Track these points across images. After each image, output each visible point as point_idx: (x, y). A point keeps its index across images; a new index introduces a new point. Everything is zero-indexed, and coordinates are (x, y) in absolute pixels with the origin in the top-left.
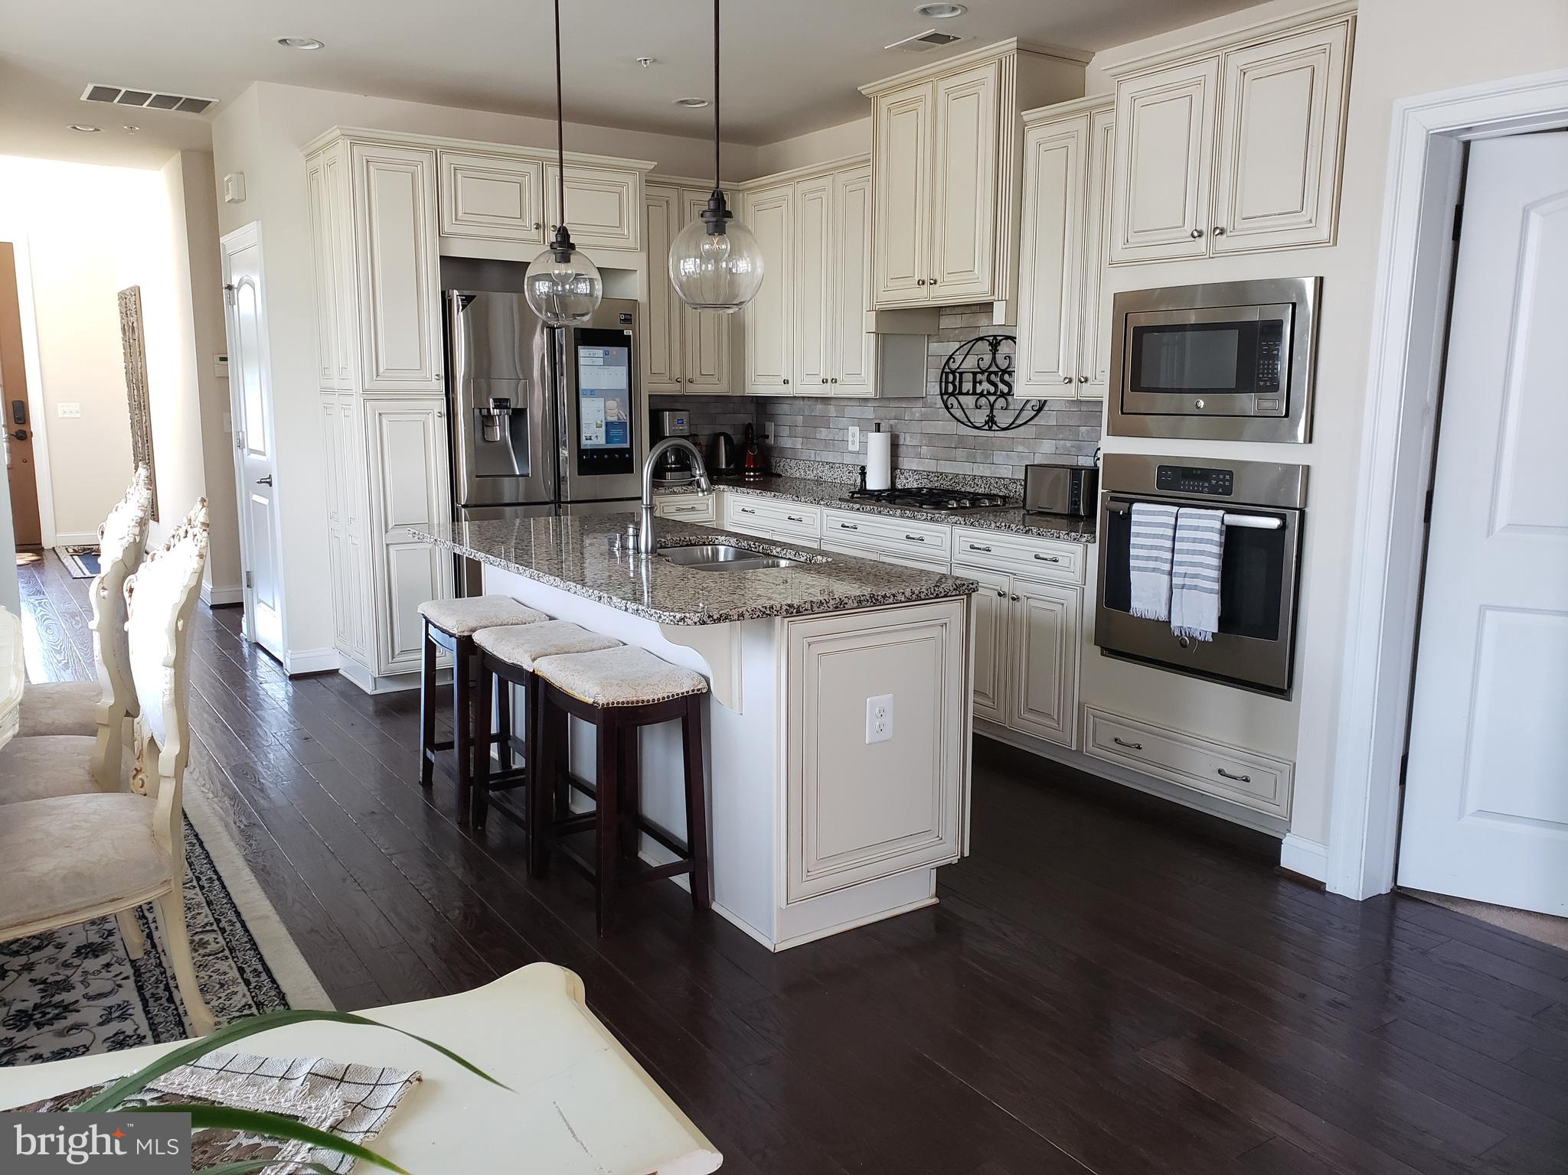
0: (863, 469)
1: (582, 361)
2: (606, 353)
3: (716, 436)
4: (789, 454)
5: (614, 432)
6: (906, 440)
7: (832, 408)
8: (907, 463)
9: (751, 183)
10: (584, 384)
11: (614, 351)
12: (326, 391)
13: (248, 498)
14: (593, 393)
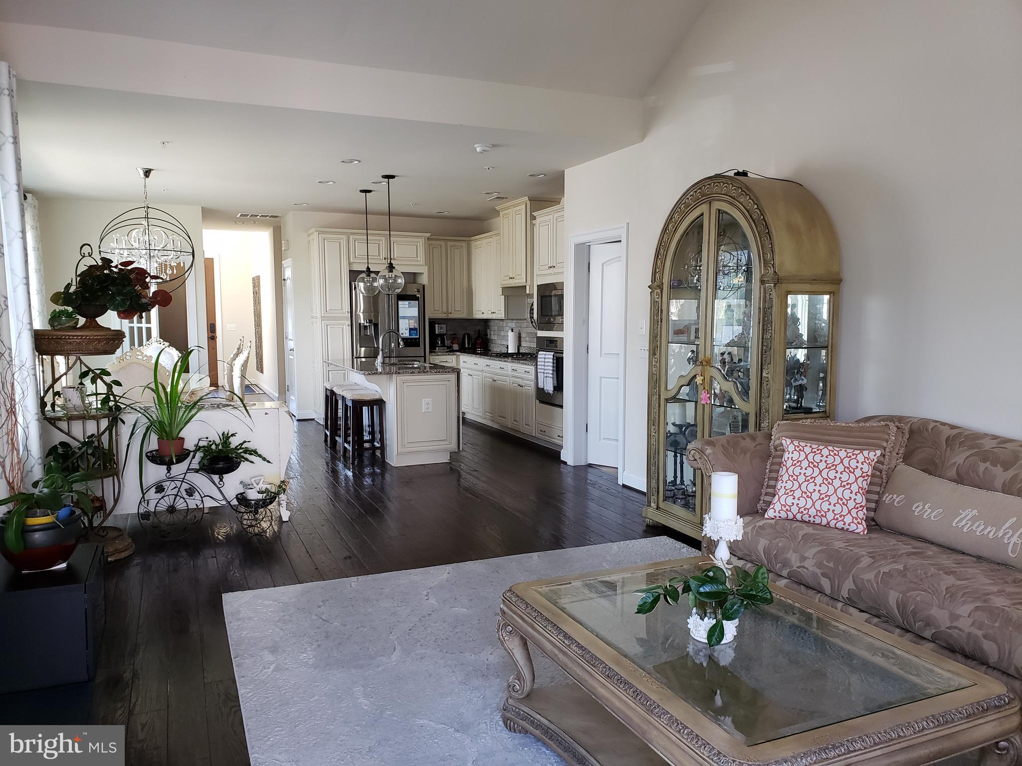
0: (508, 346)
1: (400, 306)
2: (409, 303)
3: (464, 335)
4: (493, 342)
5: (412, 332)
6: (523, 335)
7: (504, 323)
8: (523, 344)
9: (477, 237)
10: (401, 314)
11: (412, 302)
12: (312, 317)
13: (288, 357)
14: (404, 318)
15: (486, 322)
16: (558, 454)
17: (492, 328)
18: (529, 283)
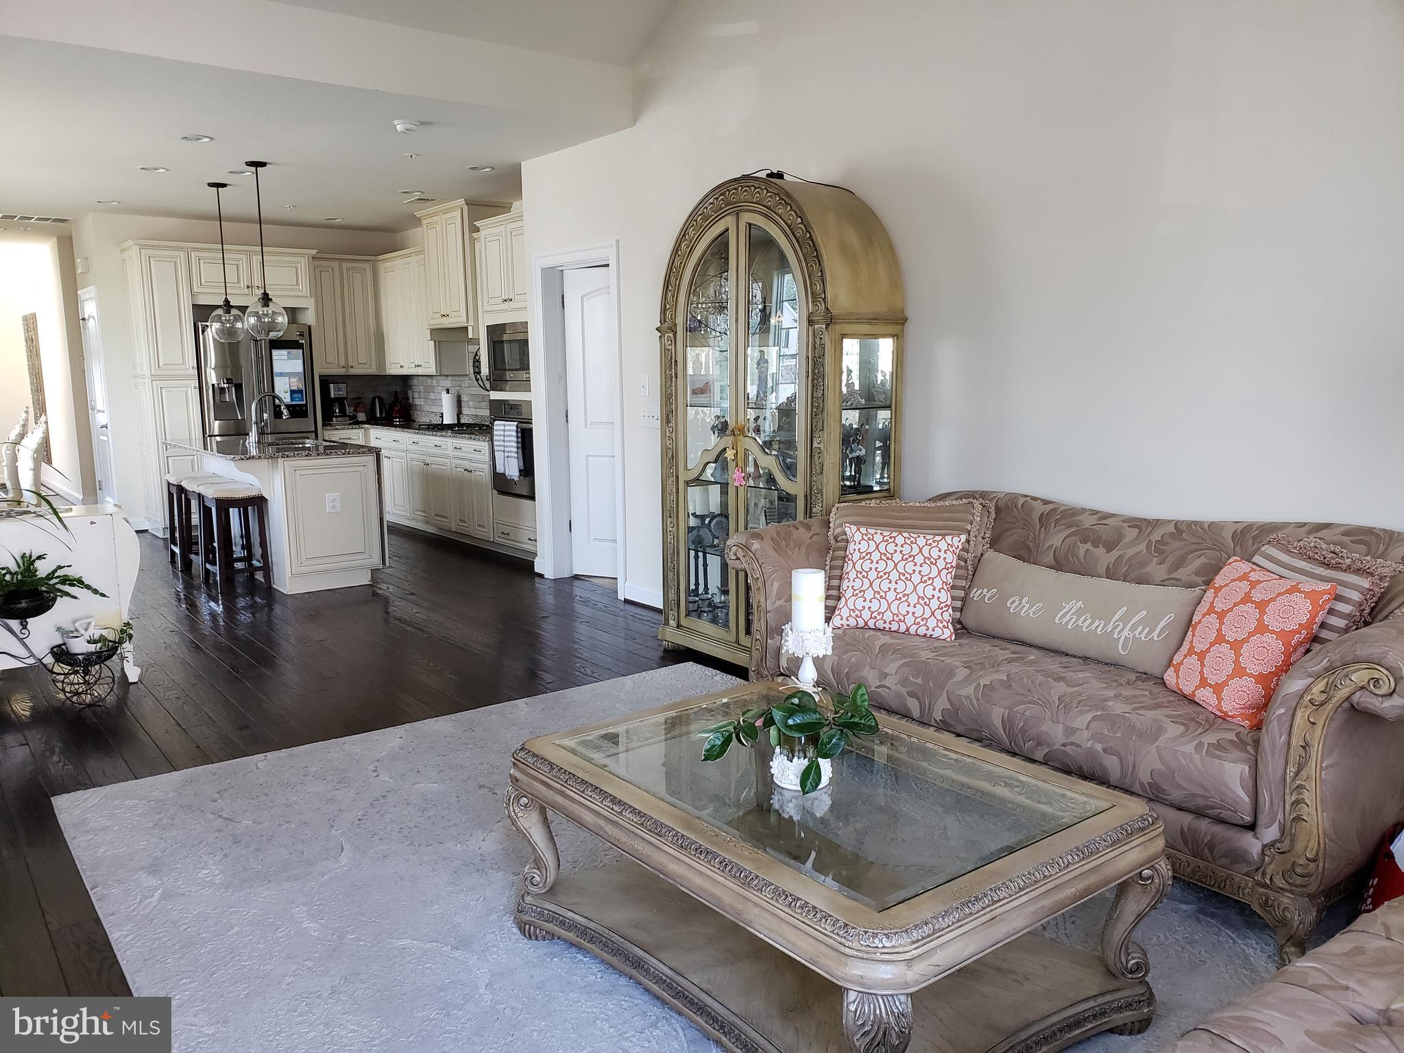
0: (442, 414)
1: (274, 357)
2: (288, 353)
3: (374, 399)
4: (418, 408)
5: (295, 395)
6: (464, 398)
7: (434, 381)
8: (465, 411)
9: (387, 256)
10: (276, 370)
11: (294, 351)
12: (136, 376)
13: (98, 438)
14: (281, 374)
15: (406, 380)
16: (531, 564)
17: (416, 388)
18: (471, 323)
